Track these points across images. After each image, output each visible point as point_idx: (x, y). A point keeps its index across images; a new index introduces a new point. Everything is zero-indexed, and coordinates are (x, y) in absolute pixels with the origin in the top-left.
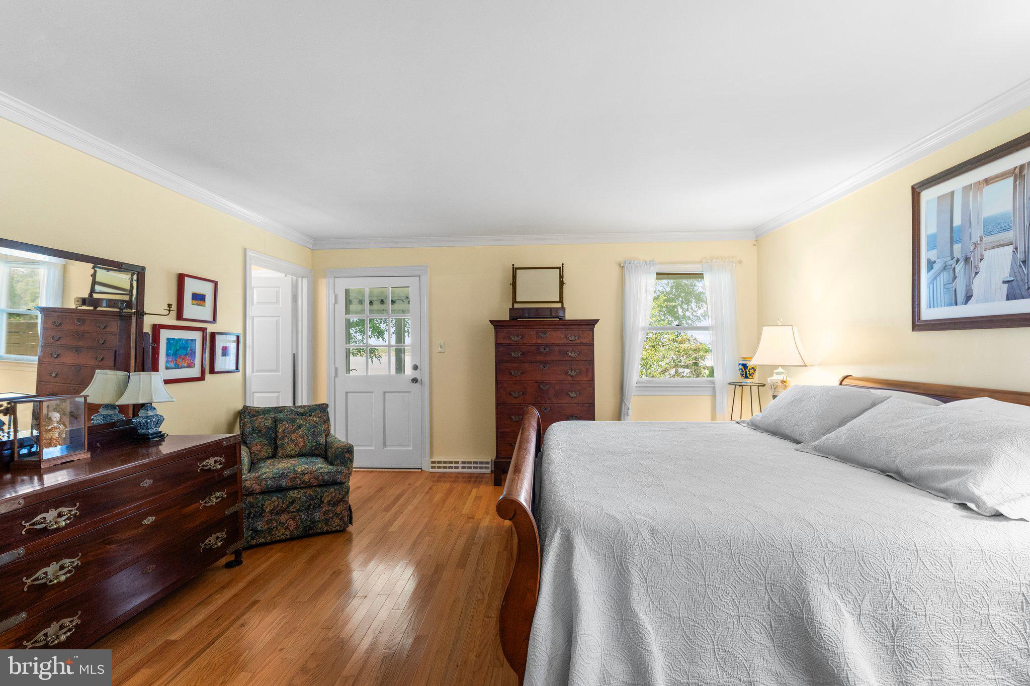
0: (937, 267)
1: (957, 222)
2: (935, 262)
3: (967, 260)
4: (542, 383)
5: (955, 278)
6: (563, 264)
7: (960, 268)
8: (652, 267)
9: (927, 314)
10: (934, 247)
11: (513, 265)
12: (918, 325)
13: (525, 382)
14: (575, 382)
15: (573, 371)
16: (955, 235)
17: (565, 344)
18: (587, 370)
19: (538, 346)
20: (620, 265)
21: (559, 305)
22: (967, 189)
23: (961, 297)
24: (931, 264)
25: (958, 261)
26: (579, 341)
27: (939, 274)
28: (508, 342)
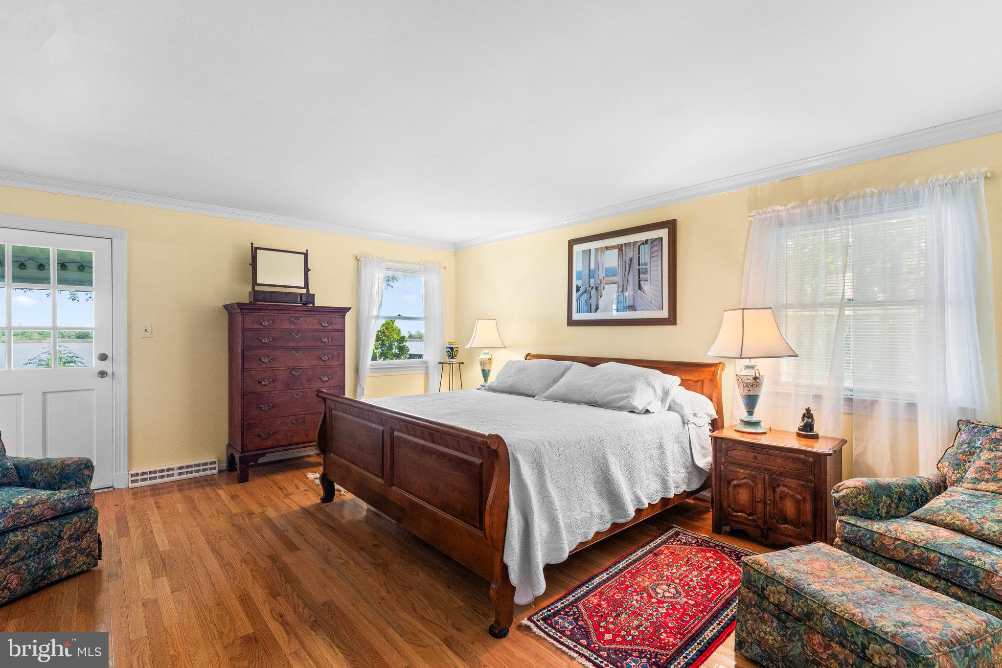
0: (581, 290)
1: (592, 267)
2: (580, 287)
3: (597, 288)
4: (294, 369)
5: (591, 297)
6: (307, 250)
7: (593, 292)
8: (383, 264)
9: (576, 316)
10: (580, 279)
11: (252, 244)
12: (571, 323)
13: (276, 369)
14: (327, 367)
15: (326, 356)
16: (591, 274)
17: (318, 330)
18: (339, 355)
19: (291, 331)
20: (356, 258)
21: (304, 291)
22: (597, 250)
23: (593, 308)
24: (578, 288)
25: (592, 288)
26: (331, 327)
27: (582, 294)
28: (256, 326)
